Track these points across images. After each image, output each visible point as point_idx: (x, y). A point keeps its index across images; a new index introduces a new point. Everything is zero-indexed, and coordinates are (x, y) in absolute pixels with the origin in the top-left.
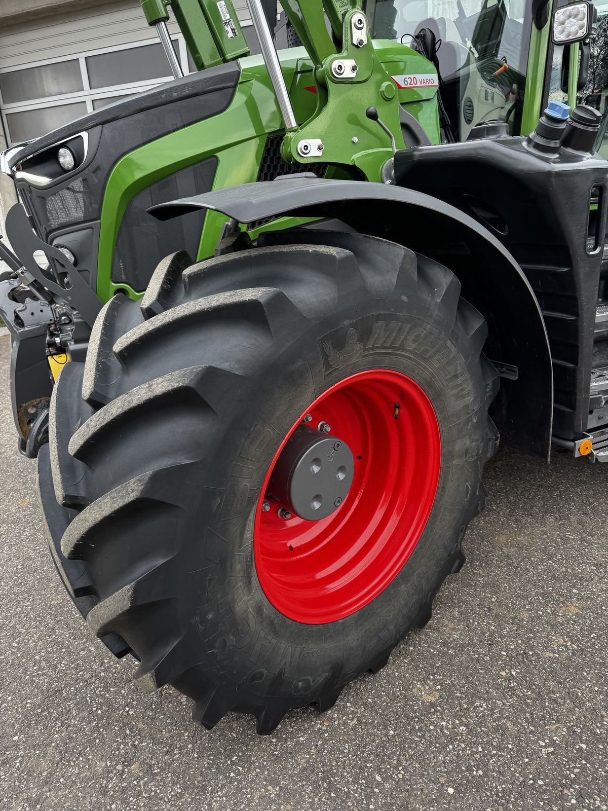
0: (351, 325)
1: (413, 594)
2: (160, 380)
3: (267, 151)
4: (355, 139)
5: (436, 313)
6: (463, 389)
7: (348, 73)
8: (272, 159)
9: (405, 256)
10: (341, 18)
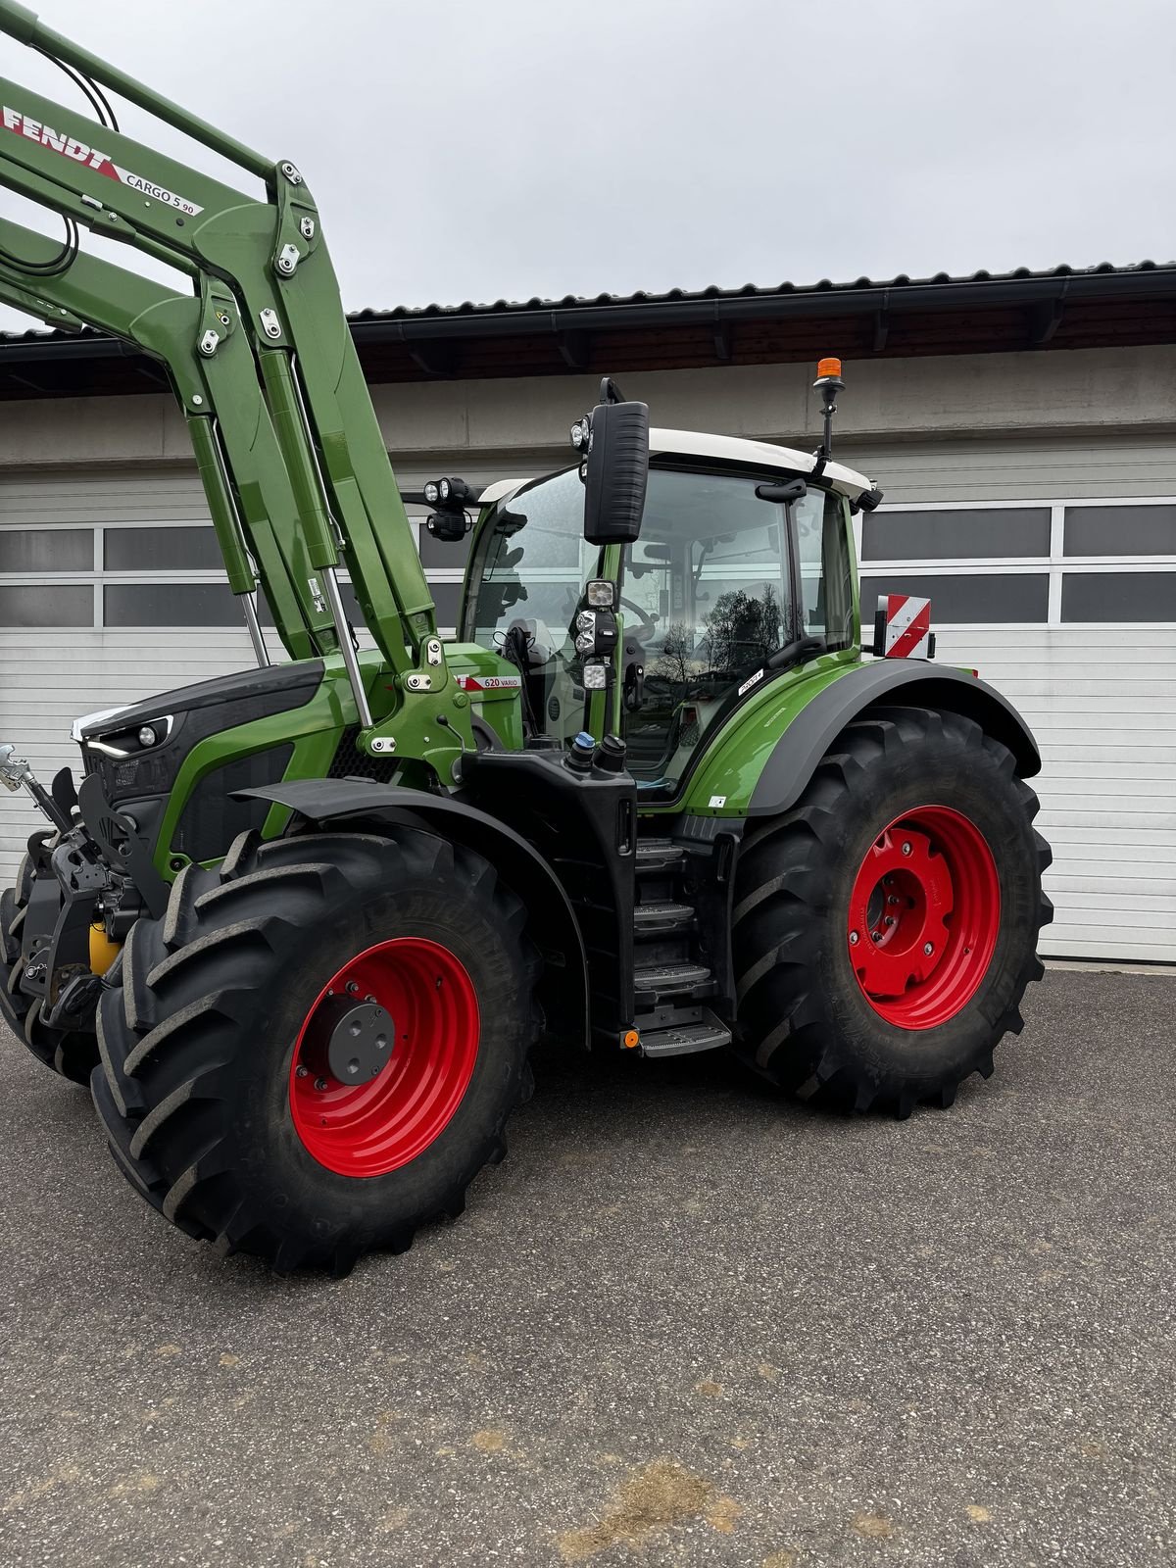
0: (392, 897)
1: (442, 1170)
2: (235, 925)
3: (344, 740)
4: (427, 739)
5: (471, 894)
6: (501, 966)
7: (422, 685)
8: (348, 746)
9: (442, 847)
10: (419, 641)
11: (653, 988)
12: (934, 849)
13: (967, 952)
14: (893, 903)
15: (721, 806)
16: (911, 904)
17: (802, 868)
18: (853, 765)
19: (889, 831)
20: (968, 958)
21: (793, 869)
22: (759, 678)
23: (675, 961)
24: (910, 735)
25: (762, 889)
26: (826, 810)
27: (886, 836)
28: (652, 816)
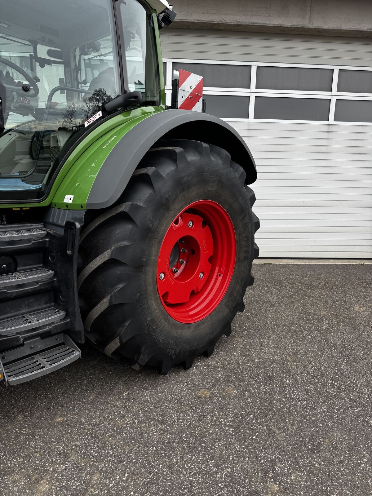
11: (17, 334)
12: (204, 224)
13: (220, 275)
14: (184, 253)
15: (71, 202)
16: (193, 252)
17: (126, 243)
18: (158, 175)
19: (181, 215)
20: (220, 278)
21: (120, 244)
22: (99, 117)
23: (44, 306)
24: (192, 157)
25: (98, 258)
26: (141, 204)
27: (180, 218)
28: (29, 209)
